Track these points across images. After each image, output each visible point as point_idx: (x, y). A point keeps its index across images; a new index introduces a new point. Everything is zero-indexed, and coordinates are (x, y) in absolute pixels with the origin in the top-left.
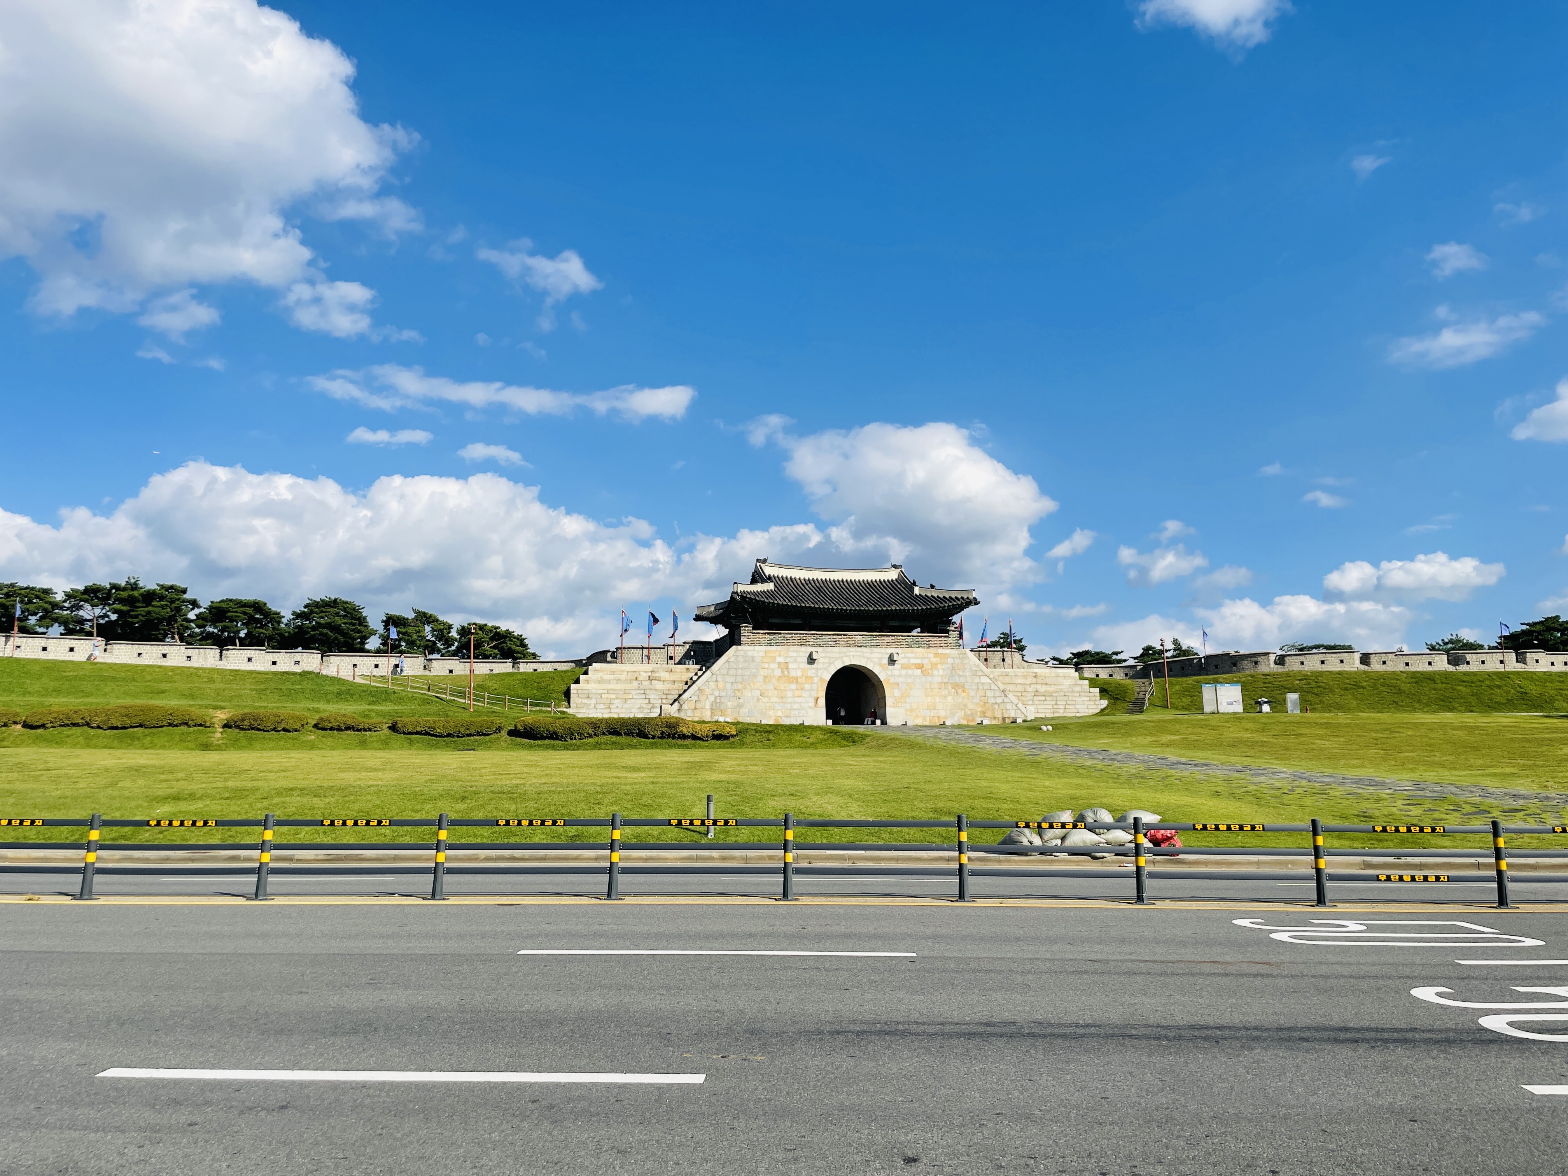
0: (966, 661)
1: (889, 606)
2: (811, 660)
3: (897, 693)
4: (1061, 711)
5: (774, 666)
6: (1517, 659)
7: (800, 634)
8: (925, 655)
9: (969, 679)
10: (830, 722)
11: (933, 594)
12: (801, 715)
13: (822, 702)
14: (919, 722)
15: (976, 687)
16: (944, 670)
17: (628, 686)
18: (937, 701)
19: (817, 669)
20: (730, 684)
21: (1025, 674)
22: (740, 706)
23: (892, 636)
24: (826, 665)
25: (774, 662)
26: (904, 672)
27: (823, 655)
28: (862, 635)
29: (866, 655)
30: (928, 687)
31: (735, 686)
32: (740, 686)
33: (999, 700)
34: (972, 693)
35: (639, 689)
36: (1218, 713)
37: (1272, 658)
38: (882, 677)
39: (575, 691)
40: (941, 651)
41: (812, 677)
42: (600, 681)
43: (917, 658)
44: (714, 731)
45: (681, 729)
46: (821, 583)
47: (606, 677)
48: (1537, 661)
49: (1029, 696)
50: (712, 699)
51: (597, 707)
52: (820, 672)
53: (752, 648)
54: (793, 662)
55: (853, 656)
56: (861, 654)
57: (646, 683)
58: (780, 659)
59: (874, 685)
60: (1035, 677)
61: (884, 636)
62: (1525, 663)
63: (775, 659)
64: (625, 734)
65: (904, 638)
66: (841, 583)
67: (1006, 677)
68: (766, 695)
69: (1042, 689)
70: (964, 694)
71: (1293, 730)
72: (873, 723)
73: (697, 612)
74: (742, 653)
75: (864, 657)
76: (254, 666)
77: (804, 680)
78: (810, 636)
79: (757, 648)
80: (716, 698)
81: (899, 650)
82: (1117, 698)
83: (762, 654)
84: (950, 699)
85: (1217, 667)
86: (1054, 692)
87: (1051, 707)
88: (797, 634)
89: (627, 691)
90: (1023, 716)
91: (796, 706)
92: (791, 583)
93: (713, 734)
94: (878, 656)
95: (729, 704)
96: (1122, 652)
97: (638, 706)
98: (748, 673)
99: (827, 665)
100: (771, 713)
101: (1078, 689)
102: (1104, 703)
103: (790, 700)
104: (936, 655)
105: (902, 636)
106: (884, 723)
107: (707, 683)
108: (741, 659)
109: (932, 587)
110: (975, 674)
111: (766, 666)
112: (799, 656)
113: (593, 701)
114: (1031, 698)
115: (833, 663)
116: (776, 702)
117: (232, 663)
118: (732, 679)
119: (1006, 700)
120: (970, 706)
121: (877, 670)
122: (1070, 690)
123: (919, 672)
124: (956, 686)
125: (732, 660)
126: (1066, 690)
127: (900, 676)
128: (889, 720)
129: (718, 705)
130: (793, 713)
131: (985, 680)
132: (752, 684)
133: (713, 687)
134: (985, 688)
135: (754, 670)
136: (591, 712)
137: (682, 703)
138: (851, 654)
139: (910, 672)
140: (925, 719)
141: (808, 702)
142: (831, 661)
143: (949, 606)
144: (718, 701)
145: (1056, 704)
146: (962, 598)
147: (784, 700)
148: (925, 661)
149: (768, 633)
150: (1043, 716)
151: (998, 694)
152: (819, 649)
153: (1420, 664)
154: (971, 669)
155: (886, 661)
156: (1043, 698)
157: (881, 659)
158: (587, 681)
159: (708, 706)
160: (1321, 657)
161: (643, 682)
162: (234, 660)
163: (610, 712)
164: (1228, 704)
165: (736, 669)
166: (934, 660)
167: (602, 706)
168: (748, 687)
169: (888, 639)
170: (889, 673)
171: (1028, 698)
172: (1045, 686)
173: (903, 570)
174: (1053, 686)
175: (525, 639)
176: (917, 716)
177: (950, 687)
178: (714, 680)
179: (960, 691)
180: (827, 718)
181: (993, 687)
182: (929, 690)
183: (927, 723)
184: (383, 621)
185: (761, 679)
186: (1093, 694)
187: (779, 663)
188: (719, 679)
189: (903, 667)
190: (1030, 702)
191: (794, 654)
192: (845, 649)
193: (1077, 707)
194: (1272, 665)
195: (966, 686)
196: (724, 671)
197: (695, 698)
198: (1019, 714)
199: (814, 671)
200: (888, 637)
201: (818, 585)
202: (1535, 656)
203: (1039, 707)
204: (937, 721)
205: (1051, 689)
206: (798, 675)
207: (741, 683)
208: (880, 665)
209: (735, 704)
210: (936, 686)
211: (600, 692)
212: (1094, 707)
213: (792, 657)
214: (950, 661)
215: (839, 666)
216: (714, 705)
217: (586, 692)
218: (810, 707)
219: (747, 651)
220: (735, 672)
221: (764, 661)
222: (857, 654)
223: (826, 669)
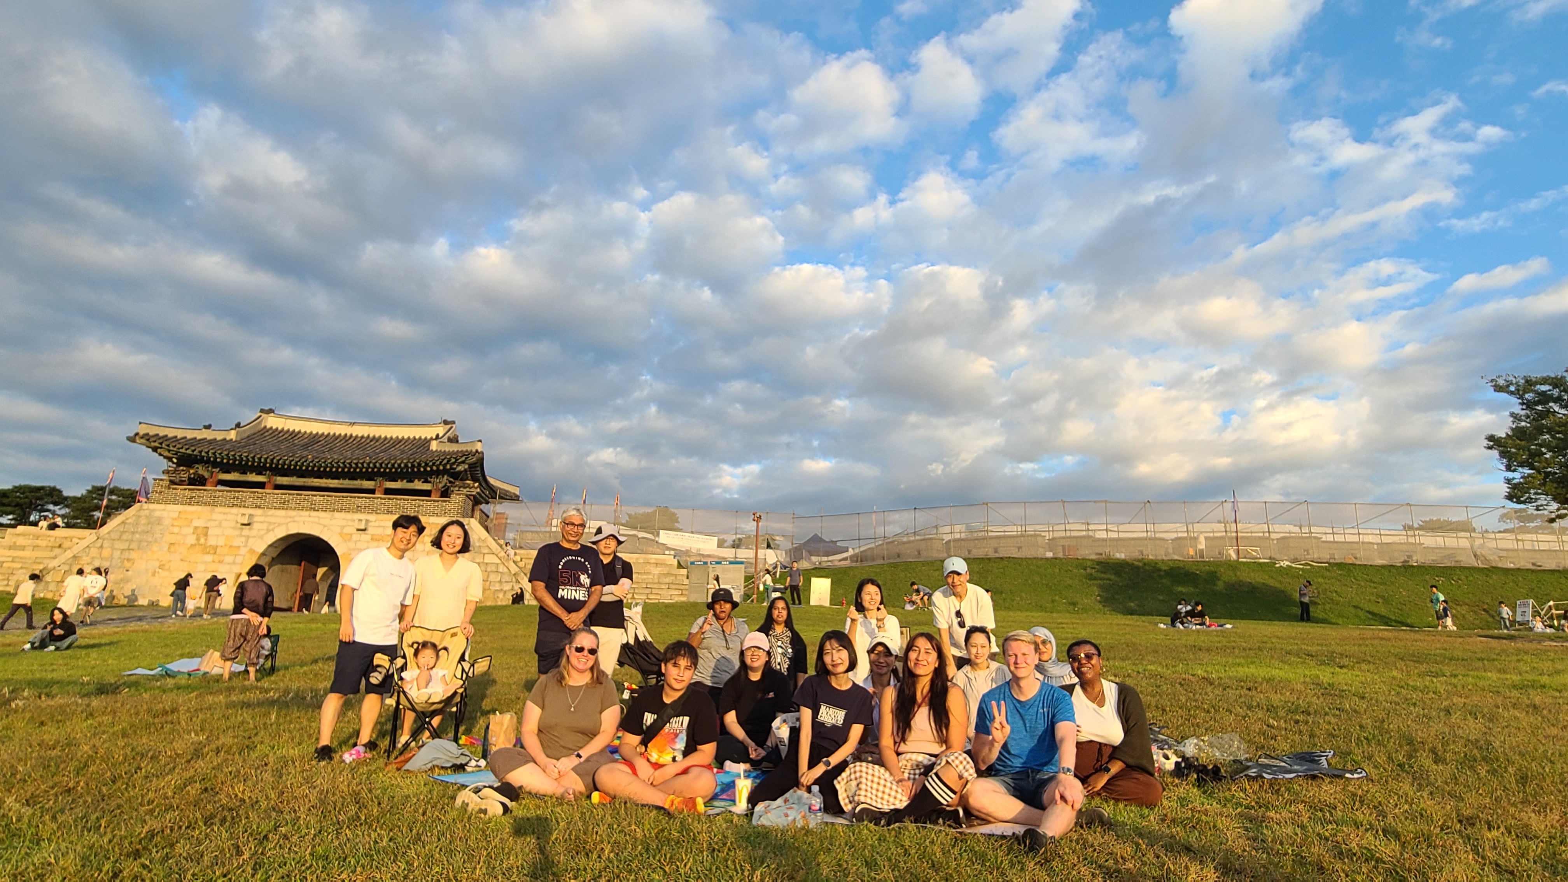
5: (187, 531)
19: (248, 537)
20: (119, 552)
22: (127, 580)
24: (262, 532)
25: (188, 526)
27: (262, 519)
29: (322, 521)
31: (126, 555)
32: (132, 555)
38: (340, 550)
41: (239, 547)
52: (251, 540)
53: (161, 507)
54: (216, 527)
55: (305, 522)
56: (316, 520)
58: (199, 522)
59: (329, 560)
61: (355, 497)
63: (191, 521)
65: (383, 501)
68: (167, 567)
74: (146, 513)
75: (320, 524)
77: (226, 550)
79: (170, 507)
81: (372, 517)
83: (176, 515)
94: (341, 522)
98: (148, 538)
99: (264, 532)
107: (87, 550)
108: (143, 521)
111: (176, 530)
112: (226, 520)
115: (273, 530)
118: (123, 545)
121: (334, 542)
125: (130, 521)
133: (94, 555)
134: (489, 569)
135: (159, 535)
138: (302, 519)
142: (271, 527)
149: (190, 489)
152: (259, 512)
155: (350, 530)
165: (133, 533)
178: (98, 545)
181: (502, 569)
185: (166, 549)
187: (196, 528)
188: (106, 544)
191: (220, 517)
192: (294, 513)
199: (243, 539)
206: (219, 544)
207: (136, 551)
208: (341, 534)
213: (217, 520)
215: (281, 533)
219: (154, 510)
220: (130, 537)
221: (175, 523)
222: (311, 519)
223: (261, 537)
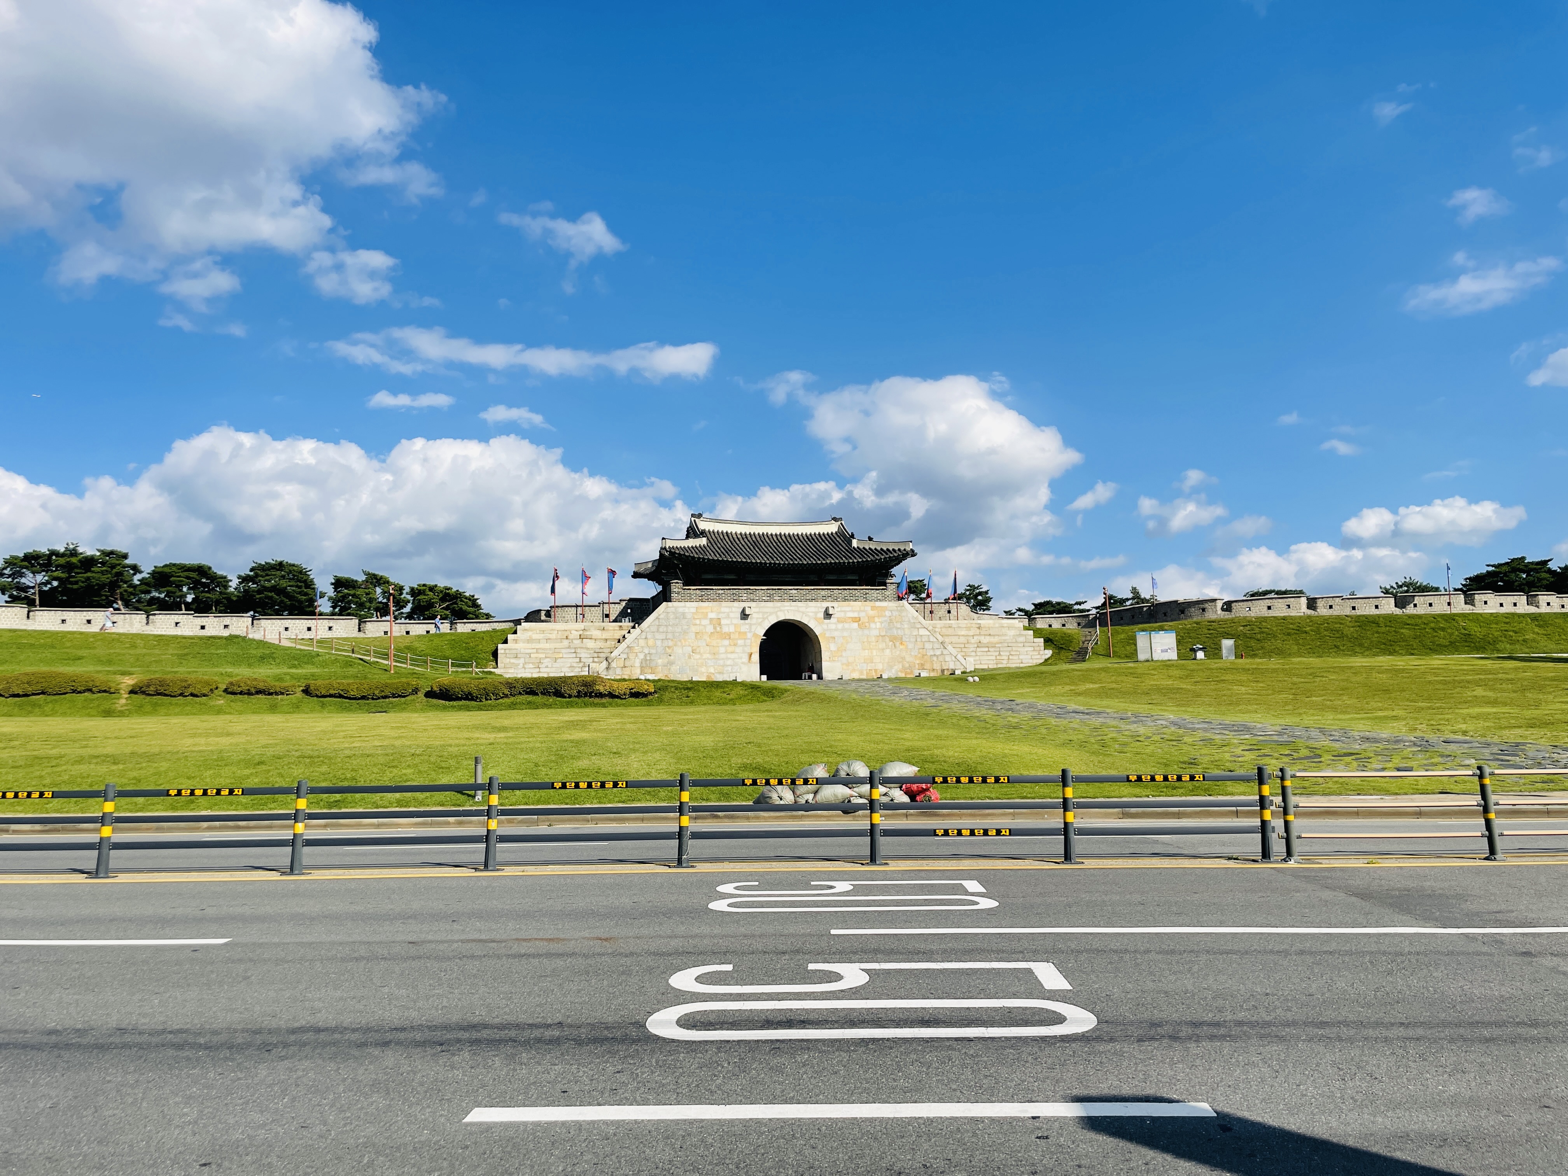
0: (903, 614)
1: (824, 560)
2: (744, 616)
3: (833, 647)
4: (1005, 662)
5: (705, 622)
6: (1465, 600)
7: (733, 589)
8: (862, 608)
9: (907, 632)
10: (764, 678)
11: (871, 547)
12: (734, 671)
13: (756, 657)
14: (856, 676)
15: (914, 640)
16: (881, 623)
17: (558, 645)
18: (875, 654)
19: (751, 625)
20: (660, 641)
21: (969, 625)
22: (671, 663)
23: (827, 589)
24: (760, 620)
25: (706, 618)
26: (840, 626)
27: (757, 610)
28: (797, 589)
29: (801, 609)
30: (865, 640)
31: (666, 643)
32: (670, 643)
33: (938, 652)
34: (910, 646)
35: (569, 647)
36: (1152, 660)
37: (1219, 604)
38: (817, 631)
39: (502, 651)
40: (878, 604)
41: (745, 633)
42: (530, 641)
43: (854, 611)
44: (632, 689)
45: (597, 687)
46: (758, 537)
47: (535, 636)
48: (1486, 603)
49: (972, 647)
50: (641, 656)
51: (526, 666)
52: (753, 627)
53: (682, 604)
54: (726, 618)
55: (788, 610)
56: (796, 609)
57: (577, 642)
58: (712, 615)
59: (811, 639)
60: (979, 628)
61: (819, 589)
62: (1474, 605)
63: (707, 615)
64: (542, 693)
65: (840, 591)
66: (779, 537)
67: (949, 629)
68: (698, 651)
69: (985, 640)
70: (901, 647)
71: (1217, 677)
72: (810, 678)
73: (633, 569)
74: (673, 609)
75: (799, 611)
76: (182, 631)
77: (737, 636)
78: (742, 591)
79: (688, 604)
80: (645, 655)
81: (835, 604)
82: (1062, 648)
83: (693, 610)
84: (888, 652)
85: (1165, 614)
86: (998, 643)
87: (994, 658)
88: (730, 589)
89: (557, 650)
90: (963, 667)
91: (729, 662)
92: (726, 537)
93: (631, 692)
94: (813, 610)
95: (660, 661)
96: (1086, 602)
97: (569, 665)
98: (680, 630)
100: (703, 669)
101: (1022, 639)
102: (1049, 653)
103: (723, 656)
104: (873, 608)
105: (838, 589)
106: (820, 677)
107: (636, 641)
108: (672, 616)
109: (870, 539)
110: (913, 626)
111: (698, 622)
112: (731, 612)
113: (522, 661)
114: (974, 649)
115: (767, 618)
116: (708, 659)
117: (159, 628)
118: (663, 636)
119: (945, 652)
120: (908, 659)
121: (812, 624)
122: (1014, 641)
123: (856, 625)
124: (893, 639)
125: (661, 617)
126: (1010, 641)
127: (836, 630)
128: (826, 674)
129: (648, 662)
130: (726, 669)
131: (923, 632)
132: (683, 641)
133: (643, 645)
134: (923, 640)
135: (686, 627)
136: (520, 671)
137: (610, 661)
138: (786, 608)
139: (847, 626)
140: (861, 673)
141: (741, 658)
142: (765, 616)
143: (885, 558)
144: (648, 658)
145: (1000, 655)
146: (899, 550)
147: (717, 657)
148: (862, 615)
149: (699, 589)
150: (986, 667)
151: (937, 646)
152: (753, 604)
153: (1367, 608)
154: (909, 621)
155: (821, 615)
156: (986, 649)
157: (816, 613)
158: (516, 641)
159: (637, 664)
160: (1268, 603)
161: (574, 641)
162: (161, 625)
163: (539, 672)
164: (1162, 651)
165: (667, 626)
166: (871, 613)
167: (531, 666)
168: (679, 644)
169: (823, 593)
170: (825, 627)
171: (971, 650)
172: (989, 637)
173: (843, 522)
174: (996, 637)
175: (478, 599)
176: (854, 670)
177: (887, 640)
178: (644, 637)
179: (898, 644)
180: (761, 673)
181: (932, 639)
182: (866, 643)
183: (864, 677)
184: (332, 584)
185: (693, 636)
186: (1037, 644)
187: (711, 619)
188: (649, 636)
189: (840, 621)
190: (973, 654)
191: (727, 610)
192: (779, 604)
193: (1021, 657)
194: (1219, 612)
195: (904, 639)
196: (654, 629)
197: (625, 656)
198: (958, 666)
199: (747, 627)
200: (823, 591)
201: (754, 539)
202: (1484, 597)
203: (982, 658)
204: (874, 674)
205: (995, 639)
206: (731, 631)
207: (672, 640)
208: (816, 619)
209: (666, 661)
210: (873, 639)
211: (529, 651)
212: (1039, 657)
213: (724, 613)
214: (888, 613)
215: (773, 620)
216: (644, 662)
217: (514, 651)
218: (743, 663)
219: (678, 607)
220: (665, 629)
221: (696, 617)
222: (791, 608)
223: (760, 624)
